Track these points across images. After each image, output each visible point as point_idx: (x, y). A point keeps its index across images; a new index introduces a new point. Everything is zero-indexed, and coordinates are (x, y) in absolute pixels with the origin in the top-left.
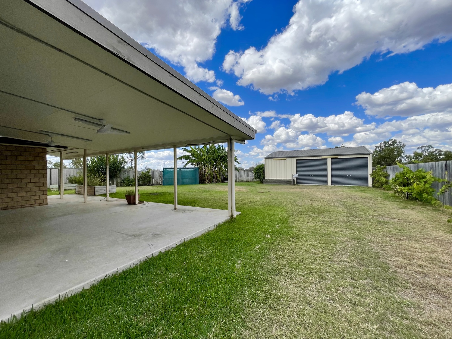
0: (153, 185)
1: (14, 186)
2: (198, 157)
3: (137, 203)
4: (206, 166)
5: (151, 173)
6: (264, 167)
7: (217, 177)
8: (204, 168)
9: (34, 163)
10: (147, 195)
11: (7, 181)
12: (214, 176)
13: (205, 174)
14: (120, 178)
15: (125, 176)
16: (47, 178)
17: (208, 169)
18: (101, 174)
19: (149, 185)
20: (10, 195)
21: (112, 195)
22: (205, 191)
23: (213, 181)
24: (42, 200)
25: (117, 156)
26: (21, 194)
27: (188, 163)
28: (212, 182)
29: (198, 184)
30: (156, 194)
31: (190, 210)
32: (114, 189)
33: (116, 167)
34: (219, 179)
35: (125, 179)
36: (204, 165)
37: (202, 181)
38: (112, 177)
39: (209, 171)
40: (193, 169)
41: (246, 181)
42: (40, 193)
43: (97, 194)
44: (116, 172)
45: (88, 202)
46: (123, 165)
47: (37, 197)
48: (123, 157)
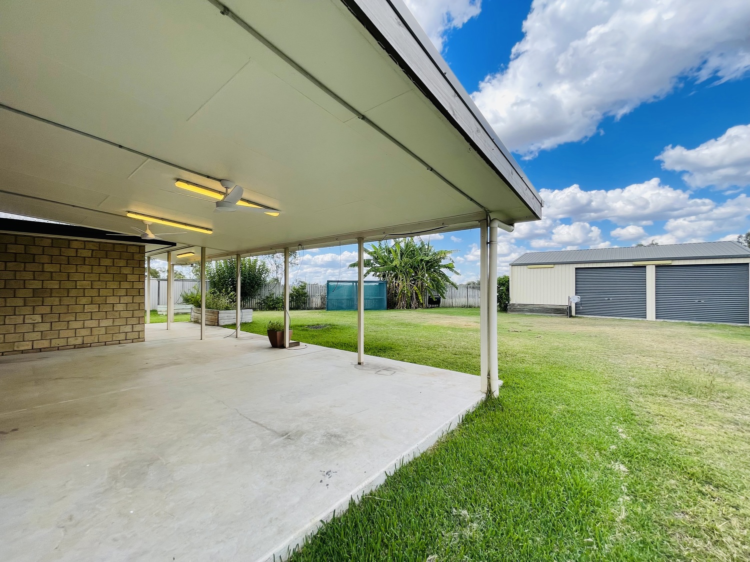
0: (310, 309)
1: (94, 308)
2: (385, 262)
3: (287, 345)
4: (400, 279)
5: (308, 290)
6: (509, 280)
7: (417, 298)
8: (396, 283)
9: (126, 271)
10: (302, 328)
11: (83, 301)
12: (412, 296)
13: (396, 292)
14: (259, 297)
15: (267, 294)
16: (144, 296)
17: (403, 283)
18: (230, 289)
19: (304, 309)
20: (89, 324)
21: (246, 326)
22: (402, 324)
23: (411, 306)
24: (137, 333)
25: (256, 261)
26: (104, 323)
27: (368, 273)
28: (409, 307)
29: (385, 309)
30: (316, 327)
31: (390, 368)
32: (250, 316)
33: (253, 278)
34: (422, 302)
35: (267, 297)
36: (396, 277)
37: (392, 305)
38: (247, 294)
39: (404, 286)
40: (375, 284)
41: (470, 307)
42: (134, 321)
43: (223, 324)
44: (253, 287)
45: (206, 339)
46: (264, 275)
47: (128, 328)
48: (264, 263)
